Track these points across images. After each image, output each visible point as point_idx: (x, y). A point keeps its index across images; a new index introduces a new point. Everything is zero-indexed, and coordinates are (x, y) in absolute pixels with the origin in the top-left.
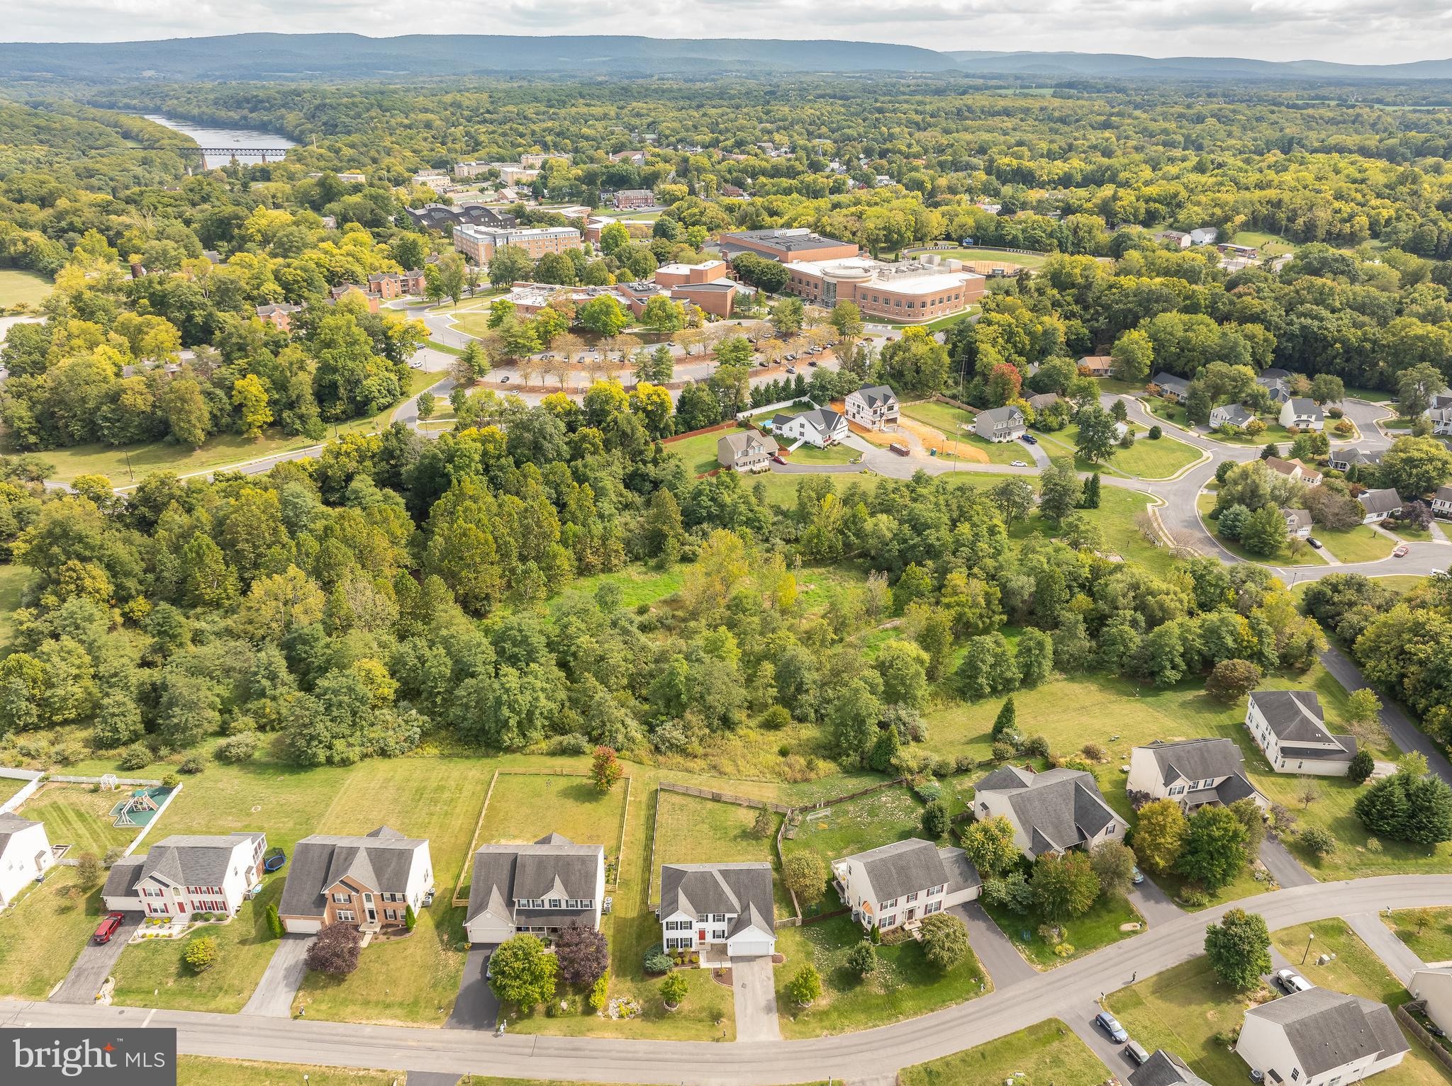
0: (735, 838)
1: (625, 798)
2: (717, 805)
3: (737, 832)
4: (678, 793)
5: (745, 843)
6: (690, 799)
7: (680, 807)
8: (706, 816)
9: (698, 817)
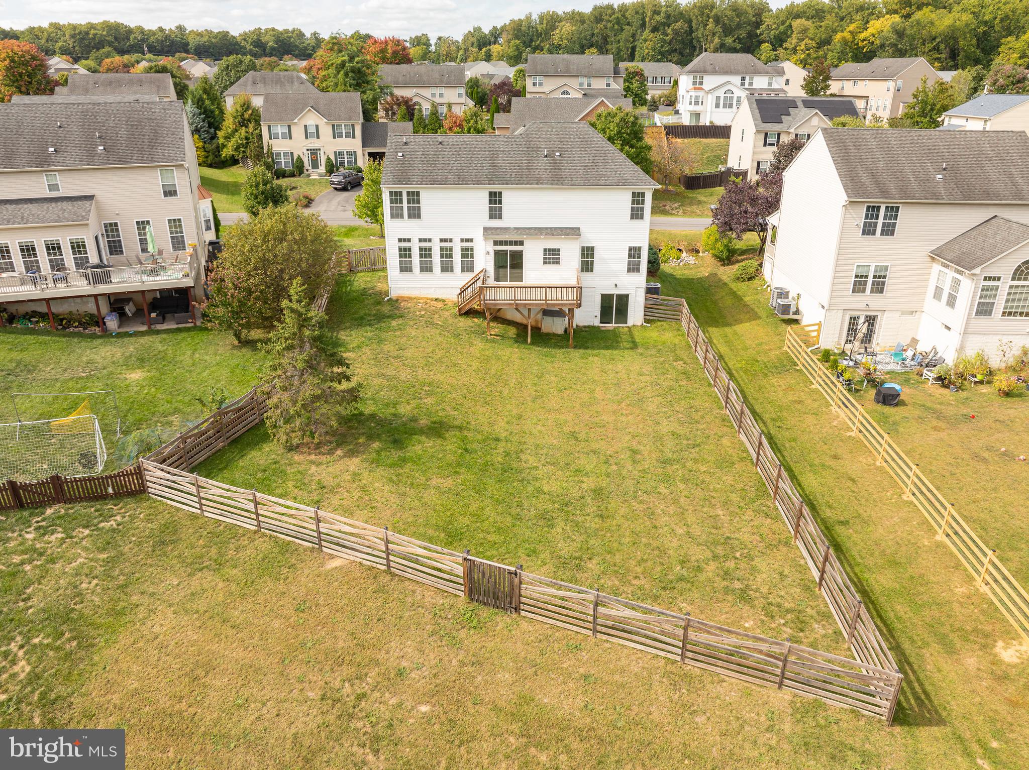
7: (702, 577)
8: (552, 526)
9: (592, 523)
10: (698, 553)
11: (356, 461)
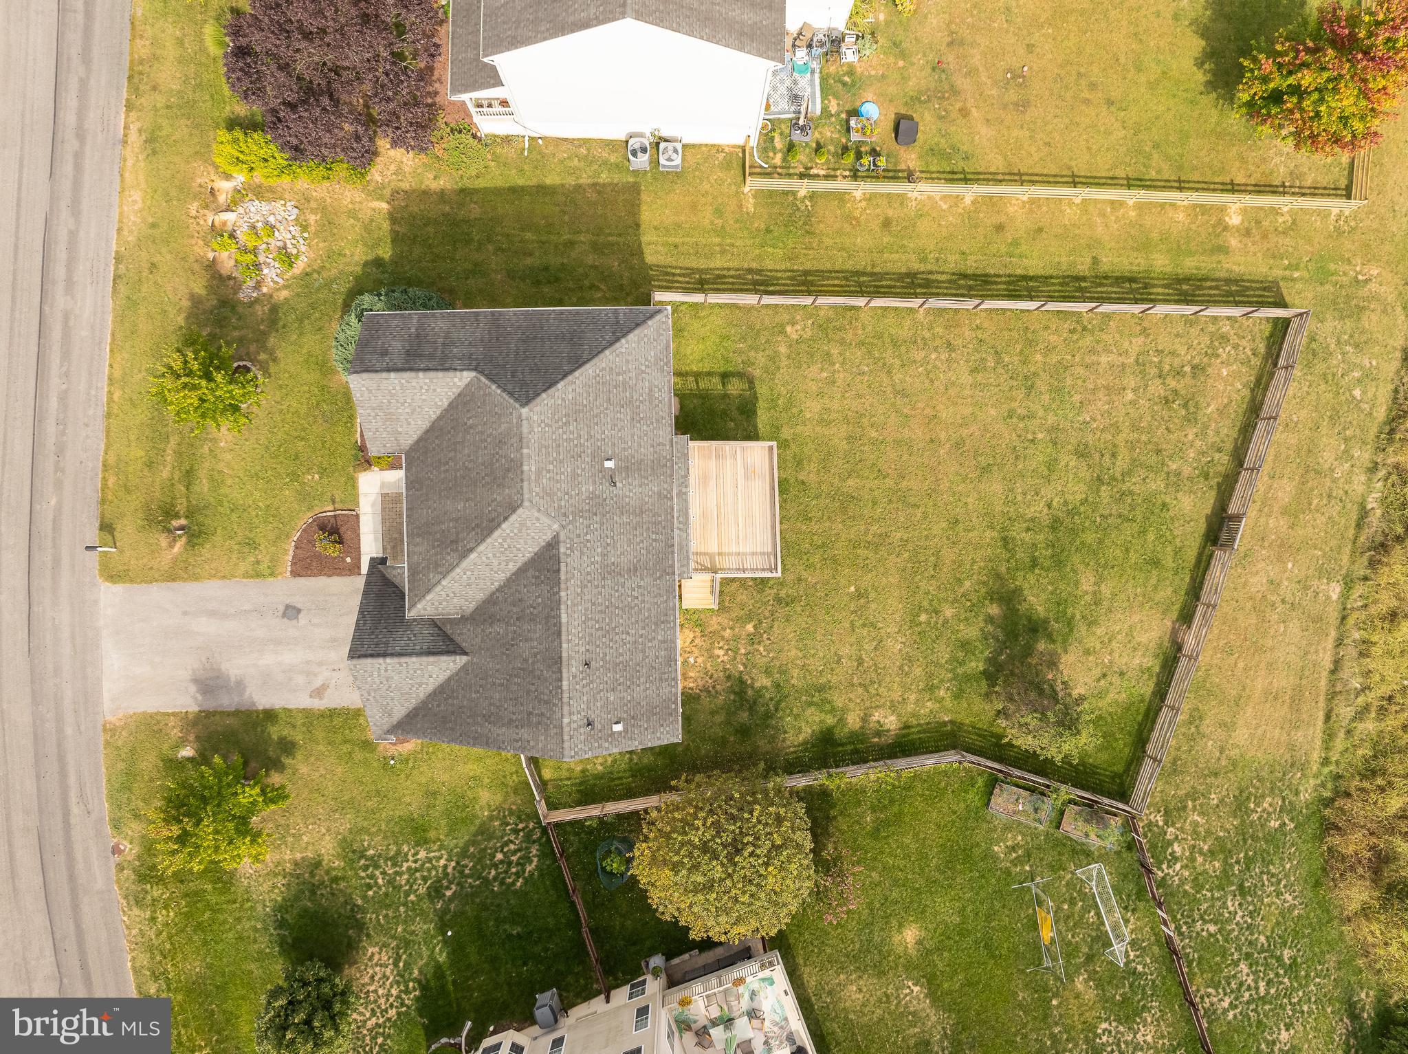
0: (1008, 598)
1: (1232, 188)
2: (1190, 535)
3: (1036, 601)
4: (1261, 384)
5: (971, 632)
6: (1227, 431)
7: (1183, 392)
8: (1131, 493)
9: (1122, 463)
10: (1156, 388)
11: (1064, 658)
